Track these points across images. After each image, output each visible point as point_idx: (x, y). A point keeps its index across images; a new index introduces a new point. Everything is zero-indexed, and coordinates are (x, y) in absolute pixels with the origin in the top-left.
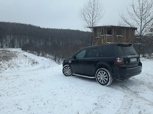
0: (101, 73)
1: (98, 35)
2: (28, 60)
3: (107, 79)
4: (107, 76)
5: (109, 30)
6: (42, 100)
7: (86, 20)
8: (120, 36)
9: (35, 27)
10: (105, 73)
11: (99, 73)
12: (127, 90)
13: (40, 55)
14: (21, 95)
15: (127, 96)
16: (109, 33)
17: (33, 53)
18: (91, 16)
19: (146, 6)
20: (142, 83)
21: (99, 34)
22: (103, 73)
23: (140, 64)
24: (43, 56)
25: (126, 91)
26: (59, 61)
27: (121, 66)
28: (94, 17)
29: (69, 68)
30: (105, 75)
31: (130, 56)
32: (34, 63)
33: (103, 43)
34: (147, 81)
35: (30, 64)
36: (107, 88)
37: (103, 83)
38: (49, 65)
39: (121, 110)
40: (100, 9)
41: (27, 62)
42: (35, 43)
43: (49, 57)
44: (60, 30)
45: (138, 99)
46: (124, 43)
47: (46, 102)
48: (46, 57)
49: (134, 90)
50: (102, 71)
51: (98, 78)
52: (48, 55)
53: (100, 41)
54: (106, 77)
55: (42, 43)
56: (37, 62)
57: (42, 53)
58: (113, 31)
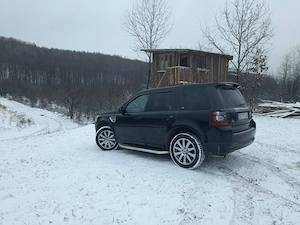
0: (181, 142)
1: (162, 67)
2: (9, 116)
3: (194, 156)
4: (194, 148)
5: (184, 57)
6: (57, 210)
7: (138, 36)
8: (204, 70)
9: (23, 45)
10: (189, 143)
11: (178, 142)
12: (235, 177)
13: (38, 104)
14: (4, 198)
15: (237, 189)
16: (184, 63)
17: (21, 101)
18: (147, 27)
19: (249, 15)
20: (256, 161)
21: (164, 64)
22: (186, 142)
23: (253, 125)
24: (43, 106)
25: (232, 178)
26: (79, 118)
27: (223, 128)
28: (154, 30)
29: (110, 132)
30: (190, 146)
31: (237, 109)
32: (23, 122)
33: (171, 82)
34: (263, 157)
35: (14, 124)
36: (195, 173)
37: (185, 163)
38: (57, 126)
39: (236, 221)
40: (165, 16)
41: (7, 120)
42: (25, 79)
43: (56, 110)
44: (79, 53)
45: (261, 194)
46: (227, 84)
47: (70, 214)
48: (51, 110)
49: (246, 176)
50: (184, 139)
51: (176, 154)
52: (54, 106)
53: (166, 78)
54: (192, 152)
55: (40, 80)
56: (29, 121)
57: (42, 101)
58: (191, 59)
